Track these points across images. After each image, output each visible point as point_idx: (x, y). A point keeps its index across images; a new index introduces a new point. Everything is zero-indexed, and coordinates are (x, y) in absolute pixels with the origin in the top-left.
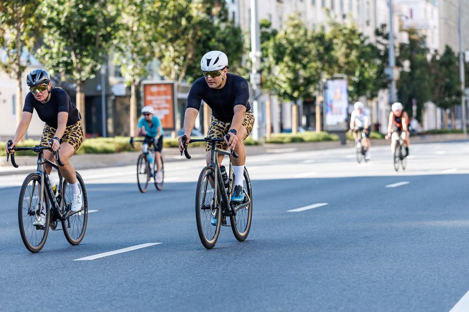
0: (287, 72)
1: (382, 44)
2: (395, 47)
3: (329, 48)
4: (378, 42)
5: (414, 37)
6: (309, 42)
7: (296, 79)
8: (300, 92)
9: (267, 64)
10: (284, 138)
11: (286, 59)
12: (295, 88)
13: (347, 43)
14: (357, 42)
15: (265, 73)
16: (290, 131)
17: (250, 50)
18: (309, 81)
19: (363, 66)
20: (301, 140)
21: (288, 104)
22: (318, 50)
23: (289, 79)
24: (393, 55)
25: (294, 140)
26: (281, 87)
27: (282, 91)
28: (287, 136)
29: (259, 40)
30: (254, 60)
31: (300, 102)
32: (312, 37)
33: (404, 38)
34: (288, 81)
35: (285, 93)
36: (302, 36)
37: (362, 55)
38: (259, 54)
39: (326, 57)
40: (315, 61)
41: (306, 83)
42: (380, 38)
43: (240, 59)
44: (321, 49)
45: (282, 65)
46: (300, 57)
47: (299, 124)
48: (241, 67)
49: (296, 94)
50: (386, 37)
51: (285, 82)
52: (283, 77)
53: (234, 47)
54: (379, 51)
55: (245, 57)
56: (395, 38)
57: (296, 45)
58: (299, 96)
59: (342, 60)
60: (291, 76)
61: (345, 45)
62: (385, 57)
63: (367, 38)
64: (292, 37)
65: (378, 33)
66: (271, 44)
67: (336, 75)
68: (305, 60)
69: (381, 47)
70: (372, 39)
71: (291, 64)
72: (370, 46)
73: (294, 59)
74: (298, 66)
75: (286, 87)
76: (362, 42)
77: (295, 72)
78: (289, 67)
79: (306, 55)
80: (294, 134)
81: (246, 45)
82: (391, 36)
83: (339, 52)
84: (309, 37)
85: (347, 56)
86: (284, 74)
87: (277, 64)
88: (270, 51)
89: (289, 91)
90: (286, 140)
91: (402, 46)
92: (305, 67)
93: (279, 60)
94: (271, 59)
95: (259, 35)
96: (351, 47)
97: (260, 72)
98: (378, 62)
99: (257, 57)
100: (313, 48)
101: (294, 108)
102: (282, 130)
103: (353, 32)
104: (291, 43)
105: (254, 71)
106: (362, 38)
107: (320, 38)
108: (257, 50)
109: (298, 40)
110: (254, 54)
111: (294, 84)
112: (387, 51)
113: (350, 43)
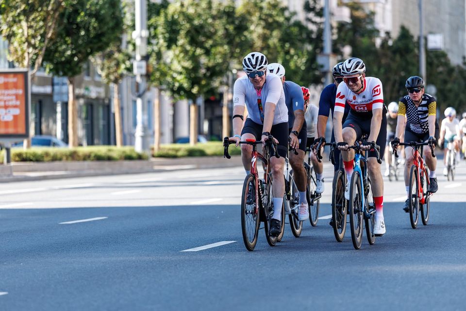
0: (184, 57)
1: (314, 23)
2: (332, 28)
3: (242, 27)
4: (309, 20)
5: (358, 14)
7: (196, 68)
8: (201, 87)
9: (156, 48)
10: (177, 150)
11: (182, 41)
12: (194, 81)
13: (265, 20)
14: (281, 19)
15: (153, 60)
16: (186, 140)
17: (133, 27)
18: (214, 72)
19: (287, 53)
20: (202, 153)
21: (184, 104)
22: (226, 29)
23: (183, 68)
24: (329, 38)
25: (192, 153)
26: (174, 78)
27: (177, 85)
28: (183, 147)
29: (145, 15)
30: (138, 42)
31: (200, 101)
32: (219, 11)
33: (345, 15)
34: (184, 71)
35: (181, 88)
36: (204, 10)
37: (286, 38)
38: (145, 33)
39: (237, 40)
40: (222, 45)
41: (208, 74)
42: (311, 15)
43: (120, 40)
44: (231, 28)
45: (177, 51)
46: (202, 39)
47: (199, 132)
48: (119, 51)
49: (195, 90)
50: (320, 14)
51: (181, 73)
52: (177, 66)
53: (111, 24)
54: (312, 32)
55: (125, 38)
56: (332, 14)
57: (196, 22)
58: (199, 92)
60: (188, 64)
61: (263, 23)
62: (317, 41)
63: (295, 13)
64: (191, 11)
65: (308, 8)
66: (161, 20)
68: (210, 42)
69: (312, 27)
70: (301, 16)
71: (188, 47)
72: (298, 24)
73: (194, 42)
74: (199, 51)
75: (182, 80)
76: (288, 20)
77: (194, 59)
78: (186, 52)
79: (210, 36)
80: (192, 145)
81: (127, 21)
82: (326, 12)
83: (256, 30)
84: (214, 12)
85: (265, 38)
86: (179, 62)
87: (169, 47)
88: (160, 30)
89: (186, 85)
90: (180, 153)
91: (341, 26)
92: (207, 52)
93: (171, 42)
94: (161, 41)
95: (145, 8)
96: (270, 26)
97: (146, 58)
98: (309, 47)
99: (141, 37)
100: (220, 27)
101: (193, 109)
102: (175, 140)
103: (274, 6)
104: (189, 19)
105: (138, 57)
106: (287, 14)
107: (229, 14)
108: (142, 28)
109: (199, 16)
110: (138, 35)
111: (193, 75)
112: (321, 32)
113: (270, 20)
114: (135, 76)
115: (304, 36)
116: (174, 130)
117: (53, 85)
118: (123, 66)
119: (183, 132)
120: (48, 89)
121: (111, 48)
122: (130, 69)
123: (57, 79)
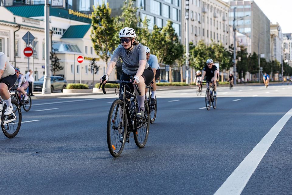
1: (232, 51)
2: (236, 52)
3: (213, 52)
4: (230, 50)
5: (243, 49)
6: (206, 50)
7: (201, 63)
9: (191, 58)
11: (198, 56)
12: (201, 66)
15: (191, 61)
17: (186, 52)
19: (225, 59)
22: (209, 53)
23: (199, 63)
24: (235, 55)
26: (196, 65)
27: (197, 67)
29: (189, 49)
30: (187, 56)
32: (207, 48)
33: (239, 49)
35: (198, 68)
36: (204, 48)
37: (224, 55)
38: (189, 54)
39: (212, 56)
40: (208, 57)
42: (231, 49)
43: (182, 56)
44: (210, 52)
45: (197, 58)
46: (203, 55)
48: (182, 58)
49: (201, 68)
50: (233, 49)
51: (197, 64)
52: (197, 62)
53: (180, 52)
54: (230, 54)
55: (184, 55)
56: (236, 49)
57: (202, 51)
59: (217, 56)
60: (199, 62)
61: (218, 51)
62: (232, 56)
63: (226, 49)
64: (200, 48)
65: (230, 47)
66: (193, 51)
67: (216, 62)
68: (205, 56)
69: (231, 52)
70: (228, 50)
71: (200, 57)
72: (227, 52)
73: (201, 56)
74: (202, 58)
75: (198, 66)
76: (225, 50)
77: (201, 60)
81: (185, 51)
82: (235, 48)
83: (216, 54)
85: (219, 55)
86: (197, 61)
87: (195, 57)
88: (193, 53)
89: (199, 67)
91: (238, 52)
93: (195, 56)
95: (189, 47)
96: (220, 52)
97: (189, 60)
98: (230, 57)
99: (188, 55)
100: (208, 52)
103: (221, 47)
104: (199, 50)
105: (187, 60)
106: (224, 49)
107: (210, 49)
108: (188, 52)
110: (187, 54)
112: (233, 54)
113: (220, 50)
114: (186, 65)
117: (165, 67)
118: (183, 62)
120: (164, 68)
121: (181, 57)
122: (185, 63)
123: (167, 65)
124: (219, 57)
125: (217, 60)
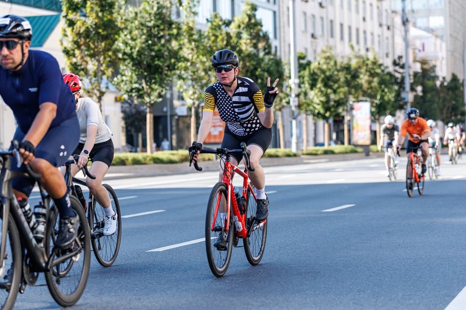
0: (320, 95)
1: (399, 73)
2: (410, 75)
3: (355, 76)
4: (396, 71)
5: (426, 67)
6: (338, 71)
7: (328, 100)
8: (331, 112)
9: (303, 90)
10: (317, 151)
11: (319, 85)
12: (327, 109)
13: (370, 72)
14: (378, 71)
15: (302, 97)
16: (323, 145)
17: (290, 77)
18: (339, 103)
19: (383, 91)
20: (332, 152)
21: (321, 122)
22: (346, 78)
23: (322, 102)
24: (408, 82)
25: (326, 152)
26: (315, 108)
27: (316, 111)
28: (321, 149)
29: (297, 70)
30: (293, 86)
31: (331, 121)
32: (341, 66)
33: (418, 68)
35: (319, 113)
36: (332, 66)
37: (382, 82)
38: (297, 81)
39: (353, 84)
40: (343, 87)
41: (336, 105)
42: (397, 68)
43: (282, 86)
44: (349, 77)
45: (316, 91)
46: (331, 83)
47: (330, 138)
48: (282, 92)
49: (328, 114)
50: (403, 67)
51: (319, 104)
52: (316, 100)
54: (396, 79)
55: (285, 84)
56: (410, 67)
57: (328, 74)
58: (330, 115)
59: (365, 86)
60: (323, 99)
61: (368, 73)
62: (401, 84)
63: (387, 67)
64: (324, 67)
65: (395, 64)
66: (306, 73)
67: (361, 98)
68: (336, 86)
69: (398, 75)
70: (391, 69)
71: (323, 89)
72: (389, 74)
73: (326, 85)
74: (329, 91)
75: (319, 109)
76: (383, 71)
77: (327, 96)
78: (322, 92)
79: (336, 81)
80: (326, 147)
81: (286, 73)
82: (406, 66)
83: (363, 79)
84: (338, 67)
85: (370, 82)
86: (318, 98)
87: (312, 89)
88: (306, 79)
89: (322, 111)
90: (319, 152)
91: (416, 74)
92: (335, 92)
93: (313, 86)
94: (307, 86)
95: (297, 65)
96: (372, 75)
97: (298, 96)
98: (396, 87)
99: (295, 84)
100: (342, 76)
101: (326, 126)
102: (316, 145)
103: (374, 63)
104: (323, 72)
105: (293, 95)
106: (382, 68)
107: (347, 68)
108: (295, 78)
109: (330, 70)
110: (293, 81)
111: (326, 106)
112: (403, 78)
113: (372, 71)
114: (291, 107)
115: (393, 80)
116: (315, 139)
118: (284, 101)
119: (320, 140)
122: (288, 103)
124: (371, 88)
125: (365, 94)
